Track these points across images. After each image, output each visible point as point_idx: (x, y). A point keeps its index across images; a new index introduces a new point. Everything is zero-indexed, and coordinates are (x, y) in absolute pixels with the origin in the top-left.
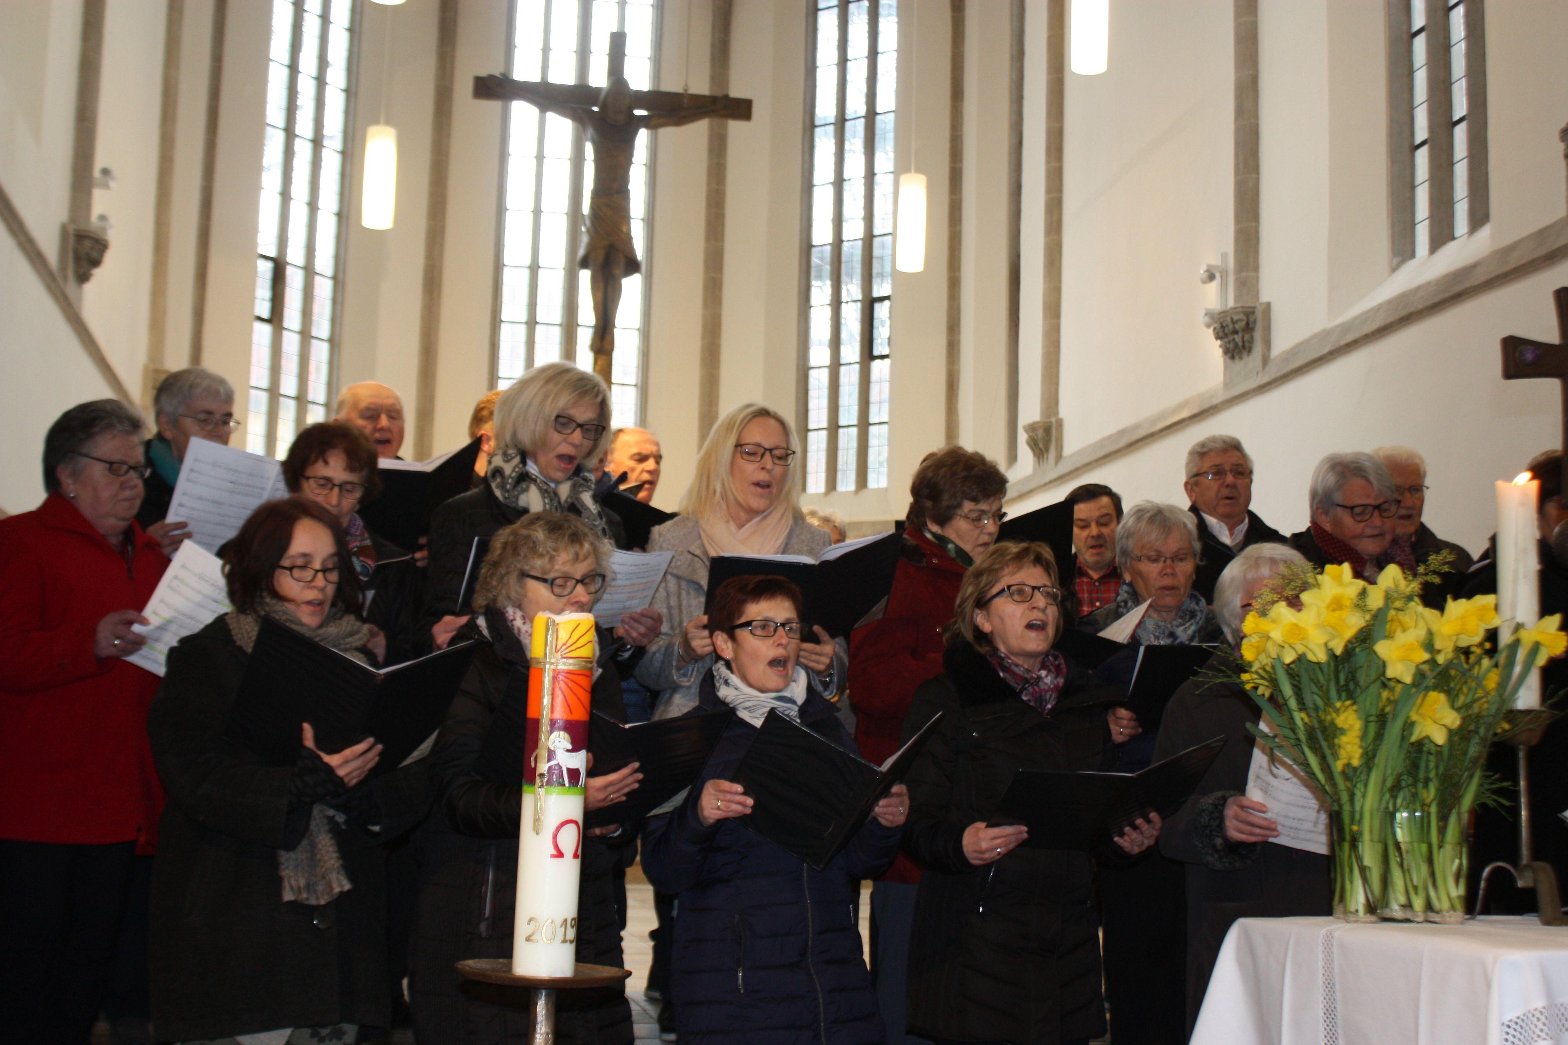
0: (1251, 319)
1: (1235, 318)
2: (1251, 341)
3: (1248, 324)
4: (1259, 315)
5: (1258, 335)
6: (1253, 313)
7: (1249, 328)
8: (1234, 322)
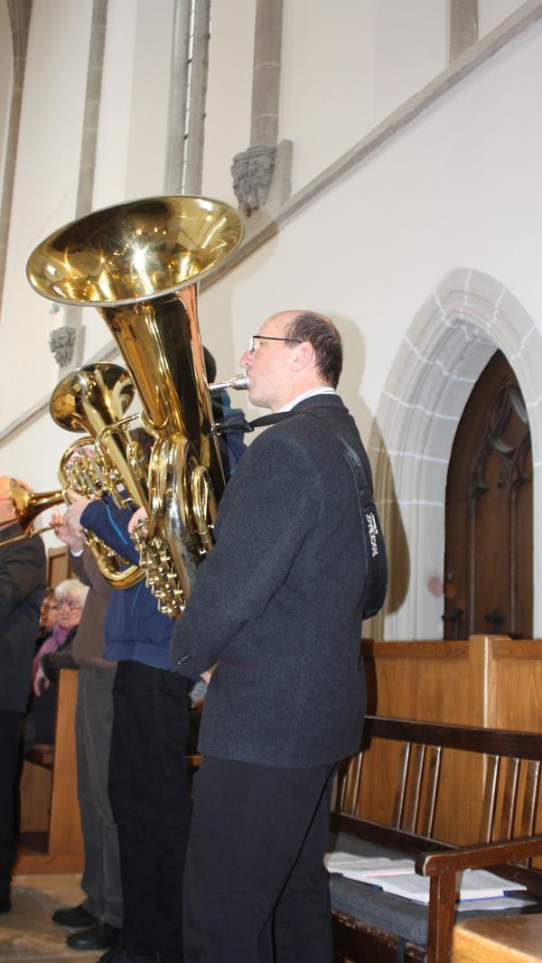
0: (72, 337)
1: (62, 335)
2: (71, 353)
3: (69, 340)
4: (77, 335)
5: (76, 348)
6: (74, 333)
7: (70, 343)
8: (60, 339)
